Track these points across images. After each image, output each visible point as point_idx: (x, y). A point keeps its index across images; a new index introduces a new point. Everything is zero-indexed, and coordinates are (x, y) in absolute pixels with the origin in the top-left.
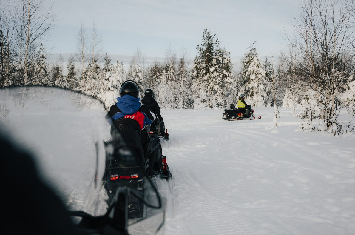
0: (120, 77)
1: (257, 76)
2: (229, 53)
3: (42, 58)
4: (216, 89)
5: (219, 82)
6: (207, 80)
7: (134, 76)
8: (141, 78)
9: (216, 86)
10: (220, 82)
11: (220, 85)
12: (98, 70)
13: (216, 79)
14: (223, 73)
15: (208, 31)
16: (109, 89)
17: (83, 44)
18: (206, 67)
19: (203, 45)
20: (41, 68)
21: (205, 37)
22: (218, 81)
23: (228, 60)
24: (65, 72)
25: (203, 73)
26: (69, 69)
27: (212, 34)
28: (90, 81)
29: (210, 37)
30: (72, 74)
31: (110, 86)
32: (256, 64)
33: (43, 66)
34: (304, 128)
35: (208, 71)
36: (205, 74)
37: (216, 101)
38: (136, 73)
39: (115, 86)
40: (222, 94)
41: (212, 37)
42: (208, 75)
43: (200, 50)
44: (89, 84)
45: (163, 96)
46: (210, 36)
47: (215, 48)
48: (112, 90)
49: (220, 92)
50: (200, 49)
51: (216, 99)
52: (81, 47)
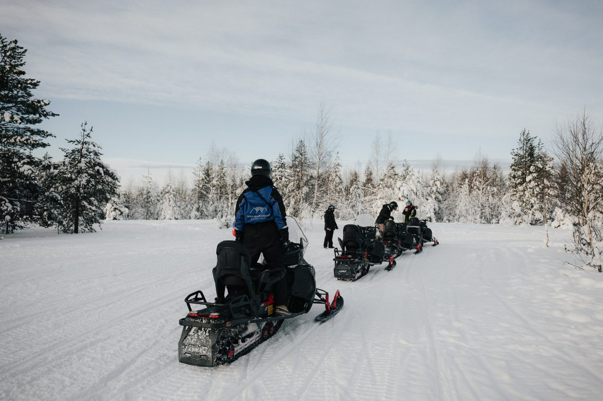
0: (414, 186)
1: (595, 186)
2: (553, 159)
3: (337, 166)
4: (533, 202)
5: (537, 194)
6: (523, 191)
7: (431, 185)
8: (439, 187)
9: (533, 198)
10: (539, 193)
11: (539, 197)
12: (396, 177)
13: (533, 191)
14: (543, 183)
15: (526, 132)
16: (400, 199)
17: (378, 152)
18: (522, 175)
19: (519, 149)
20: (337, 175)
21: (522, 139)
22: (536, 192)
23: (550, 167)
24: (363, 178)
25: (517, 183)
26: (366, 175)
27: (531, 136)
28: (382, 189)
29: (529, 140)
30: (369, 180)
31: (400, 196)
32: (593, 172)
33: (338, 174)
34: (567, 250)
35: (524, 181)
36: (521, 184)
37: (533, 216)
38: (434, 182)
39: (406, 196)
40: (542, 208)
41: (532, 139)
42: (524, 185)
43: (516, 155)
44: (382, 192)
45: (464, 208)
46: (529, 138)
47: (536, 152)
48: (403, 200)
49: (538, 206)
50: (514, 154)
51: (533, 214)
52: (375, 155)
